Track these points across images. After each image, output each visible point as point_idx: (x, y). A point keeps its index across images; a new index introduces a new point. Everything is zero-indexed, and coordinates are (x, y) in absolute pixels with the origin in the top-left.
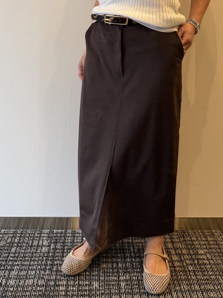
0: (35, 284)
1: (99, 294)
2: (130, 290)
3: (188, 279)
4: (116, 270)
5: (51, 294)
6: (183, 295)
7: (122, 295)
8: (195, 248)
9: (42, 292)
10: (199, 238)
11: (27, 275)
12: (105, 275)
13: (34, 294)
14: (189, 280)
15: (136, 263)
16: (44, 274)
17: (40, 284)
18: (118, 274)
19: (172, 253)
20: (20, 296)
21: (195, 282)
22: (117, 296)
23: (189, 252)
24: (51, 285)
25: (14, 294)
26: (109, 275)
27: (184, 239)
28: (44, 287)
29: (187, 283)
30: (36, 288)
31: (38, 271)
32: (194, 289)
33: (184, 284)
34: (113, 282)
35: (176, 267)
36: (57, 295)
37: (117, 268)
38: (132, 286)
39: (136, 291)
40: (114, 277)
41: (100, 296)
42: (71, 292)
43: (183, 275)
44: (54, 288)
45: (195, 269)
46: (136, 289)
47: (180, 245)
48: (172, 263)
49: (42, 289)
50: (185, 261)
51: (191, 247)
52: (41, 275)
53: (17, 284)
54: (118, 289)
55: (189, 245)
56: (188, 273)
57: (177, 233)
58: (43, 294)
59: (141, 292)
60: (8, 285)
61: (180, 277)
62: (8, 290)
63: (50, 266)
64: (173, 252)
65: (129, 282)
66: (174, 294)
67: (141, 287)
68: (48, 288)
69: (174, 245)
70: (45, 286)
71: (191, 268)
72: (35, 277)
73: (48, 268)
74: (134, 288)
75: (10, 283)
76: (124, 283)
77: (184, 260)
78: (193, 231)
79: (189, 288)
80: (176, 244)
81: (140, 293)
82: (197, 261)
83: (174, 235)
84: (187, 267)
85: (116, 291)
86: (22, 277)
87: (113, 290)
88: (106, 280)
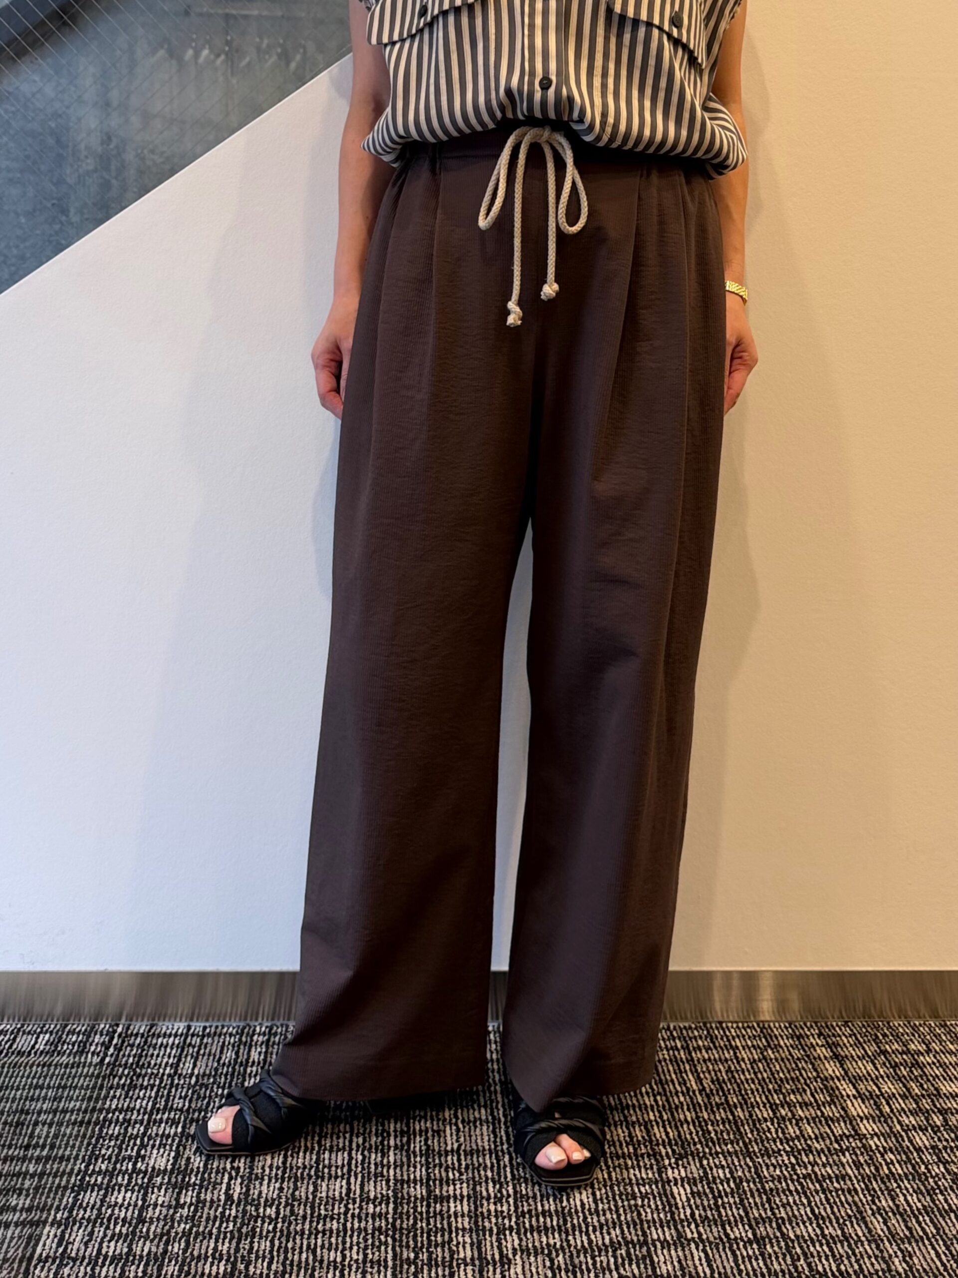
0: (357, 1196)
1: (596, 1224)
2: (711, 1209)
3: (919, 1175)
4: (646, 1147)
5: (422, 1227)
6: (910, 1224)
7: (683, 1227)
8: (926, 1075)
9: (387, 1219)
10: (934, 1044)
11: (321, 1167)
12: (610, 1163)
13: (359, 1228)
14: (923, 1177)
15: (718, 1125)
16: (382, 1161)
17: (372, 1195)
18: (656, 1160)
19: (844, 1093)
20: (307, 1232)
21: (946, 1185)
22: (666, 1229)
23: (908, 1090)
24: (416, 1198)
25: (284, 1228)
26: (626, 1164)
27: (879, 1047)
28: (391, 1206)
29: (915, 1186)
30: (361, 1208)
31: (359, 1153)
32: (946, 1207)
33: (908, 1192)
34: (644, 1186)
35: (868, 1136)
36: (443, 1229)
37: (651, 1142)
38: (714, 1197)
39: (733, 1215)
40: (643, 1170)
41: (604, 1231)
42: (494, 1220)
43: (898, 1162)
44: (428, 1206)
45: (938, 1143)
46: (734, 1206)
47: (869, 1068)
48: (851, 1123)
49: (384, 1211)
50: (897, 1118)
51: (912, 1072)
52: (373, 1166)
53: (289, 1196)
54: (667, 1209)
55: (902, 1068)
56: (915, 1154)
57: (852, 1030)
58: (389, 1226)
59: (751, 1216)
60: (255, 1197)
61: (889, 1169)
62: (258, 1214)
63: (398, 1139)
64: (847, 1089)
65: (703, 1187)
66: (876, 1223)
67: (751, 1200)
68: (406, 1207)
69: (845, 1066)
70: (392, 1199)
71: (921, 1139)
72: (353, 1174)
73: (392, 1143)
74: (723, 1203)
75: (260, 1193)
76: (685, 1190)
77: (892, 1115)
78: (909, 1023)
79: (926, 1204)
80: (854, 1063)
81: (749, 1220)
82: (941, 1118)
83: (839, 1036)
84: (908, 1137)
85: (662, 1215)
86: (302, 1174)
87: (648, 1210)
88: (614, 1179)
